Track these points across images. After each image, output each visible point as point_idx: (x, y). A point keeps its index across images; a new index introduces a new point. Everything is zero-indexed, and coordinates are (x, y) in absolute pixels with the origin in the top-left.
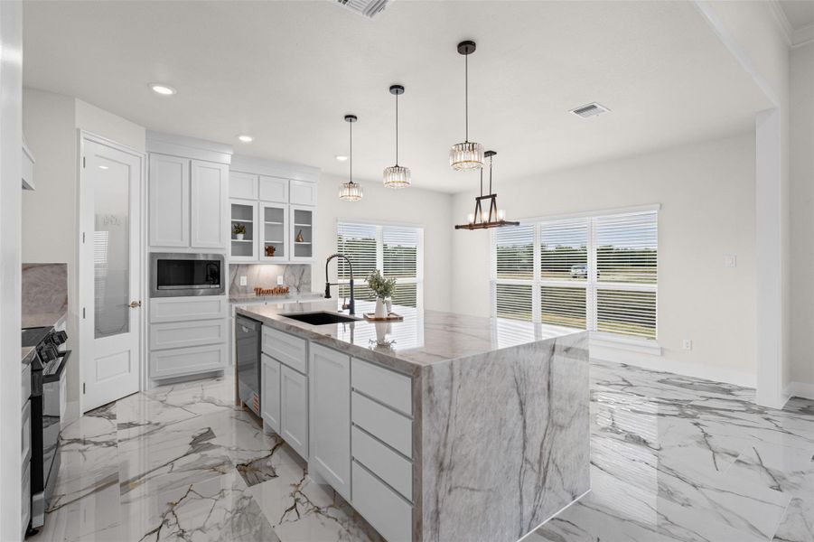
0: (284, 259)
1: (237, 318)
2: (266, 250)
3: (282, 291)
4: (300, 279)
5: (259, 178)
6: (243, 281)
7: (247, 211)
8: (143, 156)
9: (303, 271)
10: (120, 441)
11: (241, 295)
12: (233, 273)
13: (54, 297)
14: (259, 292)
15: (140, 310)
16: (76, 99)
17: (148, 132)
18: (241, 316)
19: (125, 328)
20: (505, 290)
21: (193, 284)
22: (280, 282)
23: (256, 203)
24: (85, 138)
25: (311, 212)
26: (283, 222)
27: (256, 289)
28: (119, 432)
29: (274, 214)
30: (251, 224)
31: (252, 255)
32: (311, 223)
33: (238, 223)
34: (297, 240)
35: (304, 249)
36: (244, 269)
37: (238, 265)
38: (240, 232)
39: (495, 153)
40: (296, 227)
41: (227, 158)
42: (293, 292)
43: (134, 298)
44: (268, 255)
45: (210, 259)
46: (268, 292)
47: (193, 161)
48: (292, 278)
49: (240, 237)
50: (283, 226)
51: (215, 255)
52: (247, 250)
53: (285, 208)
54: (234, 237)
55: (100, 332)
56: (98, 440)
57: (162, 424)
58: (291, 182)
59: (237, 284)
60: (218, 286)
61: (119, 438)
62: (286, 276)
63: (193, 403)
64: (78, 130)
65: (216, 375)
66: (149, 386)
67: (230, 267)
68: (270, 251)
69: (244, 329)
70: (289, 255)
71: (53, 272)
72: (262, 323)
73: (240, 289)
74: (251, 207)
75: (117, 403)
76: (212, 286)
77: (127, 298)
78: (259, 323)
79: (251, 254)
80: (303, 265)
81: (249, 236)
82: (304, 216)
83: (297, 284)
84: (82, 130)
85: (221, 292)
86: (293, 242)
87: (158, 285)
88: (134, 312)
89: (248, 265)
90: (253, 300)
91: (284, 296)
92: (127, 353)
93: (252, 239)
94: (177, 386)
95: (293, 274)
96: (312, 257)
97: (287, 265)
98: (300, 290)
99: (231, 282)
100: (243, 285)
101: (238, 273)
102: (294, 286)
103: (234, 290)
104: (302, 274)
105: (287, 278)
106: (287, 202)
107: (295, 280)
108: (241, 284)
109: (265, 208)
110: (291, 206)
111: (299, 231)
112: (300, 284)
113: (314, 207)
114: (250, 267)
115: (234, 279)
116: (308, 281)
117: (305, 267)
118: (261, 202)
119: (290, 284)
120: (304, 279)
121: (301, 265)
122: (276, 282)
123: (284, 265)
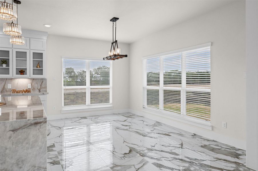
4: (41, 85)
7: (6, 53)
9: (42, 82)
12: (4, 82)
20: (149, 92)
22: (29, 86)
23: (11, 49)
25: (42, 54)
29: (21, 55)
30: (9, 59)
34: (34, 67)
36: (9, 81)
37: (6, 79)
38: (4, 63)
39: (118, 19)
40: (33, 61)
44: (21, 74)
48: (36, 85)
50: (26, 60)
53: (28, 52)
58: (31, 39)
59: (6, 88)
62: (33, 84)
70: (30, 74)
73: (8, 90)
74: (8, 52)
79: (9, 74)
80: (43, 79)
83: (39, 88)
86: (32, 68)
90: (10, 95)
93: (9, 66)
95: (36, 83)
96: (42, 74)
97: (34, 79)
98: (41, 91)
99: (2, 87)
100: (9, 88)
101: (6, 83)
102: (37, 89)
103: (4, 91)
104: (42, 83)
105: (33, 85)
106: (29, 48)
107: (38, 86)
108: (8, 88)
109: (16, 51)
110: (31, 50)
111: (38, 63)
112: (41, 88)
113: (44, 50)
114: (13, 80)
115: (4, 86)
116: (45, 87)
117: (43, 80)
118: (14, 49)
119: (35, 88)
120: (43, 86)
121: (41, 79)
122: (27, 87)
123: (31, 79)
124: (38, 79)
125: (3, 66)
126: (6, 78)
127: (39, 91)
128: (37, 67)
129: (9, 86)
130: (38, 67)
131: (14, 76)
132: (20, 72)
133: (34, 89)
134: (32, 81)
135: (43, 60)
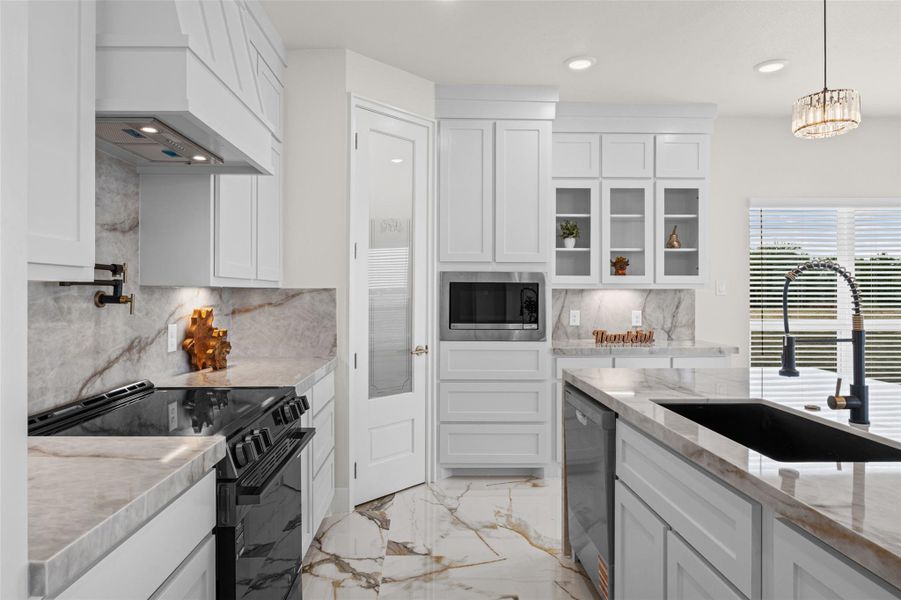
0: (645, 281)
1: (565, 392)
2: (613, 264)
4: (674, 316)
5: (601, 138)
6: (574, 318)
7: (581, 197)
8: (430, 125)
9: (680, 302)
10: (384, 581)
11: (571, 341)
12: (559, 304)
13: (322, 336)
14: (601, 337)
15: (427, 359)
16: (348, 51)
17: (437, 86)
18: (572, 388)
19: (408, 386)
21: (505, 322)
22: (637, 319)
23: (597, 182)
24: (357, 106)
25: (695, 192)
26: (643, 212)
27: (596, 333)
28: (386, 557)
29: (628, 200)
30: (587, 221)
31: (588, 274)
32: (695, 211)
33: (567, 220)
34: (669, 245)
35: (684, 261)
36: (576, 298)
37: (567, 291)
38: (570, 234)
40: (667, 221)
41: (550, 112)
42: (660, 341)
43: (419, 341)
44: (617, 273)
45: (526, 280)
46: (616, 338)
47: (498, 122)
48: (659, 314)
49: (570, 243)
50: (642, 220)
51: (533, 275)
52: (580, 264)
53: (648, 187)
54: (560, 244)
55: (375, 390)
56: (359, 567)
57: (445, 562)
58: (659, 138)
59: (565, 323)
60: (534, 326)
61: (385, 574)
62: (648, 310)
63: (494, 527)
64: (349, 95)
65: (531, 475)
66: (439, 477)
67: (553, 296)
68: (620, 266)
69: (579, 416)
70: (654, 271)
71: (321, 301)
72: (617, 415)
73: (569, 330)
74: (587, 192)
75: (396, 495)
76: (527, 326)
77: (410, 340)
78: (611, 414)
79: (587, 272)
80: (680, 291)
81: (584, 241)
82: (684, 200)
83: (668, 325)
84: (352, 94)
85: (540, 336)
86: (661, 249)
87: (450, 322)
88: (419, 361)
89: (582, 291)
90: (592, 353)
91: (646, 349)
92: (410, 423)
93: (588, 246)
94: (476, 483)
95: (659, 307)
97: (650, 291)
98: (674, 336)
99: (555, 319)
100: (574, 324)
101: (566, 305)
102: (663, 329)
103: (560, 332)
104: (677, 308)
105: (650, 315)
106: (651, 175)
107: (664, 318)
108: (571, 324)
109: (612, 189)
110: (658, 182)
111: (673, 229)
112: (674, 326)
113: (704, 178)
114: (585, 294)
115: (560, 315)
116: (688, 321)
117: (682, 294)
118: (604, 181)
119: (654, 326)
120: (682, 317)
121: (676, 290)
122: (631, 322)
123: (644, 290)
124: (665, 290)
127: (669, 337)
131: (605, 281)
134: (644, 298)
135: (700, 216)
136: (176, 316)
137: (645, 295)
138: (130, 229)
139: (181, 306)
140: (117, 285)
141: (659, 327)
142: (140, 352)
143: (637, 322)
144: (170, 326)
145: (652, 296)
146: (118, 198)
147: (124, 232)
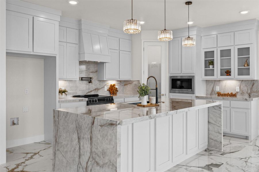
0: (232, 77)
3: (233, 95)
4: (251, 89)
9: (253, 84)
12: (213, 84)
22: (238, 89)
23: (216, 48)
24: (144, 42)
26: (230, 56)
30: (214, 60)
36: (218, 83)
47: (182, 37)
48: (246, 88)
50: (230, 59)
53: (232, 48)
58: (236, 32)
60: (191, 90)
70: (234, 74)
74: (213, 52)
83: (249, 92)
86: (237, 67)
87: (172, 88)
89: (220, 81)
93: (214, 67)
95: (246, 86)
96: (249, 75)
97: (242, 80)
98: (251, 95)
99: (212, 89)
101: (215, 85)
103: (213, 93)
104: (253, 86)
105: (242, 88)
106: (233, 44)
107: (248, 89)
108: (216, 90)
109: (220, 50)
110: (236, 45)
111: (246, 60)
112: (251, 92)
113: (252, 44)
114: (221, 81)
115: (213, 88)
116: (256, 91)
117: (254, 82)
118: (218, 48)
119: (244, 92)
120: (254, 89)
121: (252, 80)
122: (236, 90)
123: (240, 80)
124: (248, 80)
125: (210, 68)
126: (214, 80)
127: (250, 96)
128: (244, 66)
129: (218, 89)
130: (246, 65)
131: (218, 78)
132: (226, 72)
133: (242, 93)
134: (240, 83)
135: (250, 56)
136: (107, 85)
137: (241, 82)
138: (96, 72)
139: (108, 83)
140: (91, 80)
141: (246, 92)
142: (98, 90)
143: (238, 90)
144: (105, 87)
145: (243, 82)
146: (93, 68)
147: (94, 73)
